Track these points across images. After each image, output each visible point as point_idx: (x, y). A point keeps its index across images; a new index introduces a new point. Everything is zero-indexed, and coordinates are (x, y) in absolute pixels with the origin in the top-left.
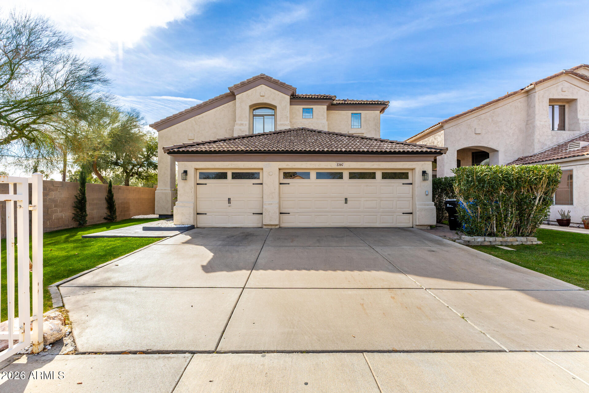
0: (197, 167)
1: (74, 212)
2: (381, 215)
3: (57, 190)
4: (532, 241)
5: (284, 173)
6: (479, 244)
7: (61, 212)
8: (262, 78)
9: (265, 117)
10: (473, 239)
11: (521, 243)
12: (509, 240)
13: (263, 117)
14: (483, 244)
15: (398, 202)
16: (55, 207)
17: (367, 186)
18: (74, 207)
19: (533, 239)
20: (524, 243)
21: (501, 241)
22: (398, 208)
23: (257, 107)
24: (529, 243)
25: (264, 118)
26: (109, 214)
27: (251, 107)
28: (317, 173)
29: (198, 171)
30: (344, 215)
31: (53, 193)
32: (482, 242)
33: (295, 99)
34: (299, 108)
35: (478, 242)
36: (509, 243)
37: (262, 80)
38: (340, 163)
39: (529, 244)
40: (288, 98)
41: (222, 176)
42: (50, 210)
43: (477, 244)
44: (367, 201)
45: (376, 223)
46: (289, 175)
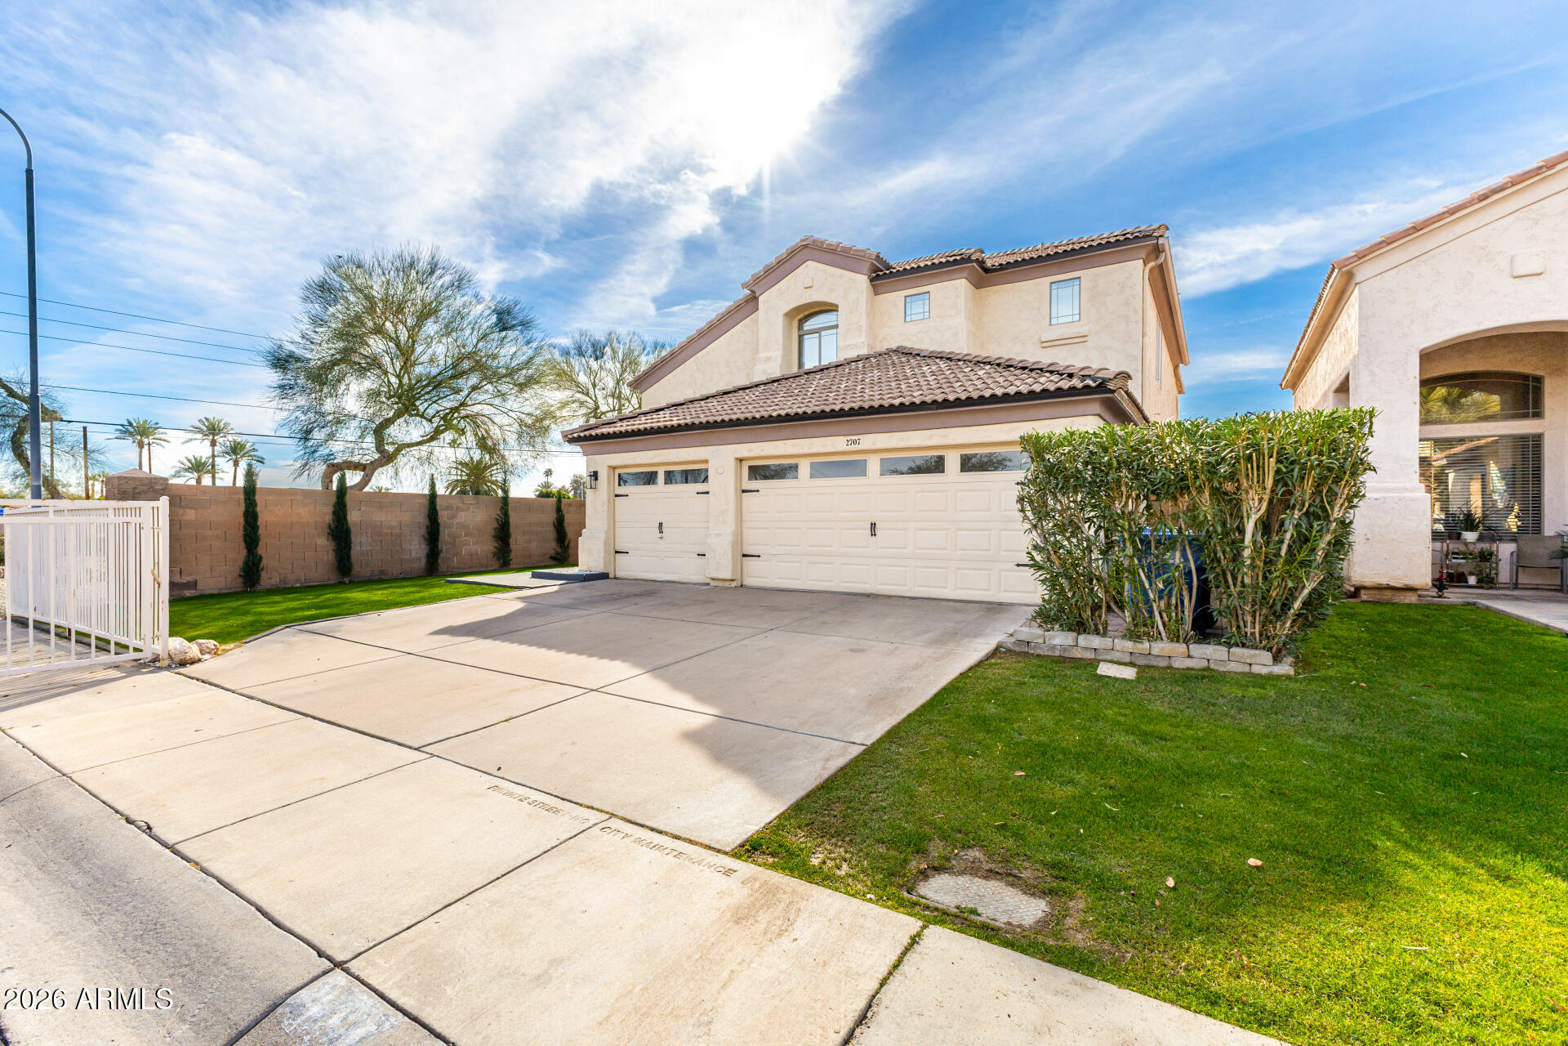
0: (614, 464)
1: (496, 545)
2: (958, 568)
3: (468, 509)
4: (1248, 661)
5: (751, 468)
6: (1057, 653)
7: (475, 544)
8: (806, 246)
9: (823, 333)
10: (1039, 637)
11: (1204, 664)
12: (1155, 651)
13: (817, 335)
14: (1066, 655)
15: (1003, 533)
16: (466, 535)
17: (922, 492)
18: (494, 537)
19: (1254, 656)
20: (1212, 666)
21: (1130, 650)
22: (1005, 551)
23: (806, 313)
24: (1233, 667)
25: (820, 337)
26: (559, 550)
27: (790, 315)
28: (812, 465)
29: (618, 471)
30: (869, 565)
31: (463, 514)
32: (1064, 648)
33: (882, 275)
34: (894, 299)
35: (1053, 647)
36: (1160, 659)
37: (806, 251)
38: (853, 438)
39: (1235, 670)
40: (862, 281)
41: (649, 478)
42: (457, 540)
43: (1050, 654)
44: (921, 529)
45: (945, 587)
46: (759, 472)
